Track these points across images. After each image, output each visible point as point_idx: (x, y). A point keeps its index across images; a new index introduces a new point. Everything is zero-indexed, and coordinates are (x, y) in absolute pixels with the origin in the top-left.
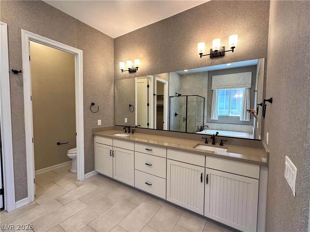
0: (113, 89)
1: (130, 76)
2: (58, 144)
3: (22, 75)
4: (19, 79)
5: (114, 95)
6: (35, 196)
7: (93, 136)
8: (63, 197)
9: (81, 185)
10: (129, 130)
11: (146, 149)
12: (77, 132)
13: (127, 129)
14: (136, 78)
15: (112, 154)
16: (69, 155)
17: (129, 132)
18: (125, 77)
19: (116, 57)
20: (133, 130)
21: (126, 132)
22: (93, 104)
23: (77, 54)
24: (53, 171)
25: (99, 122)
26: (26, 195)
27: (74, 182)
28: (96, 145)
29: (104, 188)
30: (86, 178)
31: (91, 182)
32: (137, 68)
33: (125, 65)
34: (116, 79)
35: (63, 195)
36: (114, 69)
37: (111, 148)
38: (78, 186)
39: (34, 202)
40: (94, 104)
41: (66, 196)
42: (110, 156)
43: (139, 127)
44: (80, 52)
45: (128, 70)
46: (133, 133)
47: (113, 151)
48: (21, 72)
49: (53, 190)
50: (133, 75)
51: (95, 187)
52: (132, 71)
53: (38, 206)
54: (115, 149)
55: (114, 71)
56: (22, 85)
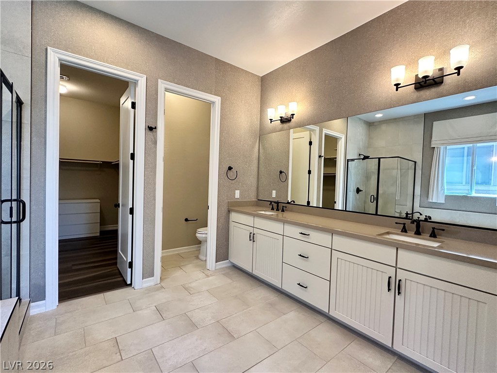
0: (258, 148)
1: (283, 128)
2: (186, 220)
3: (156, 132)
4: (154, 136)
5: (259, 156)
6: (161, 278)
7: (229, 211)
8: (190, 285)
9: (211, 275)
10: (278, 206)
11: (301, 233)
12: (209, 204)
13: (275, 205)
14: (292, 130)
15: (252, 238)
16: (198, 235)
17: (277, 210)
18: (274, 131)
19: (263, 103)
20: (283, 206)
21: (273, 209)
22: (230, 168)
23: (214, 103)
24: (178, 254)
25: (237, 194)
26: (152, 274)
27: (202, 271)
28: (232, 224)
29: (239, 284)
30: (217, 268)
31: (223, 274)
32: (293, 115)
33: (275, 112)
34: (262, 134)
35: (190, 283)
36: (261, 120)
37: (251, 230)
38: (208, 276)
39: (160, 285)
40: (232, 168)
41: (193, 285)
42: (250, 240)
43: (292, 203)
44: (217, 100)
45: (280, 119)
46: (283, 211)
47: (254, 234)
48: (155, 128)
49: (179, 276)
50: (286, 125)
51: (229, 281)
52: (284, 120)
53: (163, 290)
54: (256, 231)
55: (259, 123)
56: (155, 143)
